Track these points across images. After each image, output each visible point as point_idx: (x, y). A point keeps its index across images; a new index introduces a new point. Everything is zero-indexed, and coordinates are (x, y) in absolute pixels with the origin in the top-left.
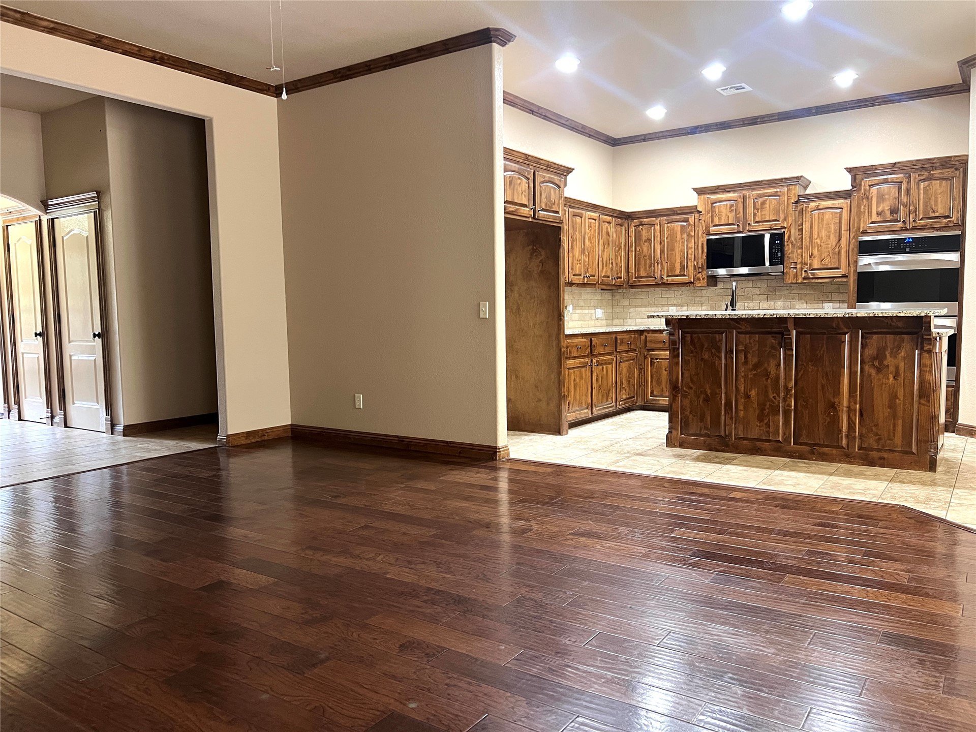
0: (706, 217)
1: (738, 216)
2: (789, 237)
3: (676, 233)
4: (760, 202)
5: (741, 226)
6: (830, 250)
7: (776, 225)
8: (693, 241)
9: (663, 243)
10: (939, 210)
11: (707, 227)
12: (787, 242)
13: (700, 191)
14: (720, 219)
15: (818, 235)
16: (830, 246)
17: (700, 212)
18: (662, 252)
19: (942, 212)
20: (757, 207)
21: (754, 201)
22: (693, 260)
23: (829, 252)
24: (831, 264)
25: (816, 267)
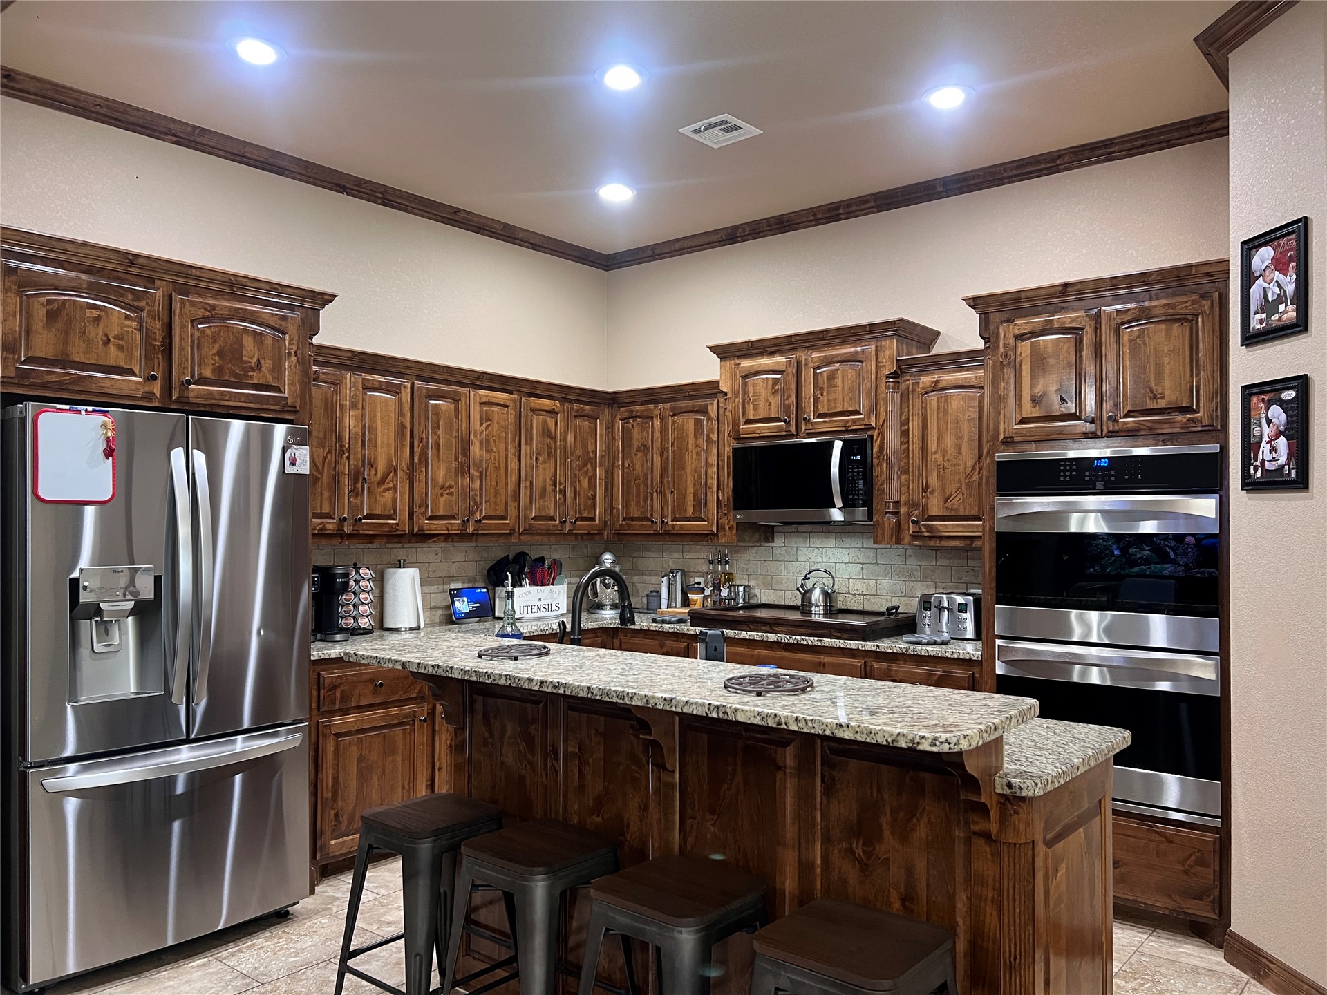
0: (733, 405)
1: (787, 402)
2: (881, 448)
3: (687, 435)
4: (825, 375)
5: (793, 423)
6: (962, 477)
7: (855, 421)
8: (715, 451)
9: (665, 454)
10: (1167, 393)
11: (736, 424)
12: (878, 458)
13: (724, 352)
14: (756, 407)
15: (938, 445)
16: (961, 469)
17: (725, 394)
18: (665, 470)
19: (1173, 398)
20: (821, 384)
21: (815, 373)
22: (715, 489)
23: (959, 480)
24: (965, 508)
25: (934, 511)
